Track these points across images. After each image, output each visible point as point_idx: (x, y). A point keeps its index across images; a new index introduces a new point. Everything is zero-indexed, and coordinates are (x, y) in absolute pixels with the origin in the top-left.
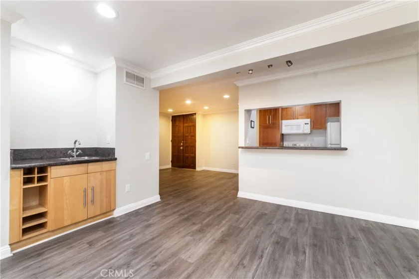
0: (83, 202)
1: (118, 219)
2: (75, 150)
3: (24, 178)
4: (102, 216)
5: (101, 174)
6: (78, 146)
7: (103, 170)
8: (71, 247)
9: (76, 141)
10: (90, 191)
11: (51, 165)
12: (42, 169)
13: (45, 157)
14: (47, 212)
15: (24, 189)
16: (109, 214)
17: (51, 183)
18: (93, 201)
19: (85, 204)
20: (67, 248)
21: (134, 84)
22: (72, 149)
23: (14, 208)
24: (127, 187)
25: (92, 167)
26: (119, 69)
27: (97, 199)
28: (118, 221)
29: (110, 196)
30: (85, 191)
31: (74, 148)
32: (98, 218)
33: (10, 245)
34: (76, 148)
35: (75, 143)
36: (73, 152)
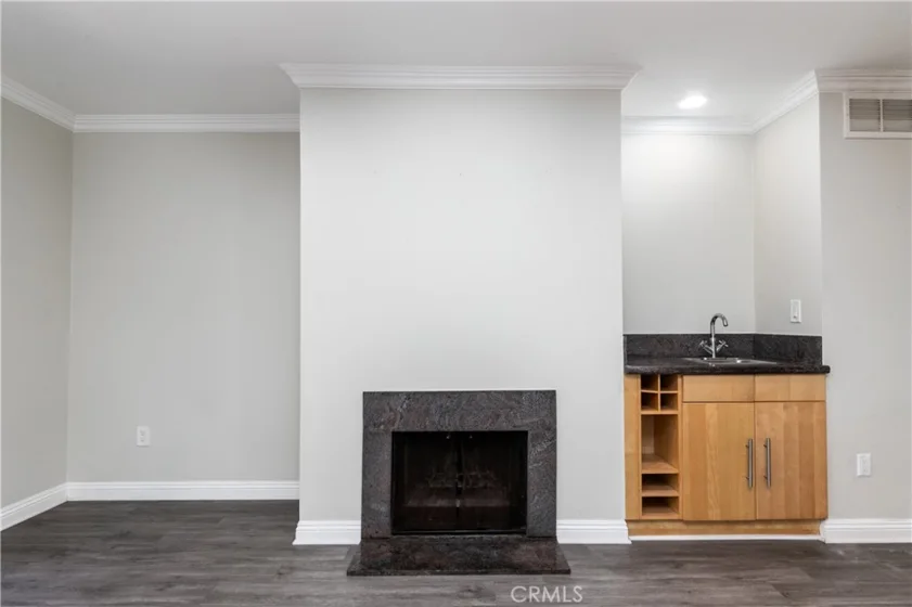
0: (745, 474)
1: (841, 552)
2: (713, 340)
3: (643, 394)
4: (790, 526)
5: (785, 407)
6: (720, 329)
7: (792, 399)
8: (738, 578)
9: (716, 317)
10: (760, 451)
11: (683, 373)
12: (668, 380)
13: (655, 354)
14: (676, 475)
15: (643, 416)
16: (808, 526)
17: (683, 413)
18: (767, 478)
19: (750, 480)
20: (728, 577)
21: (879, 130)
22: (707, 337)
23: (631, 450)
24: (862, 463)
25: (764, 385)
26: (827, 99)
27: (779, 475)
28: (841, 558)
29: (811, 478)
30: (750, 446)
31: (711, 335)
32: (779, 527)
33: (627, 521)
34: (716, 336)
35: (713, 321)
36: (710, 344)
